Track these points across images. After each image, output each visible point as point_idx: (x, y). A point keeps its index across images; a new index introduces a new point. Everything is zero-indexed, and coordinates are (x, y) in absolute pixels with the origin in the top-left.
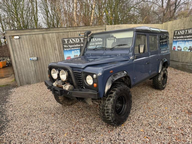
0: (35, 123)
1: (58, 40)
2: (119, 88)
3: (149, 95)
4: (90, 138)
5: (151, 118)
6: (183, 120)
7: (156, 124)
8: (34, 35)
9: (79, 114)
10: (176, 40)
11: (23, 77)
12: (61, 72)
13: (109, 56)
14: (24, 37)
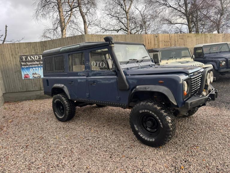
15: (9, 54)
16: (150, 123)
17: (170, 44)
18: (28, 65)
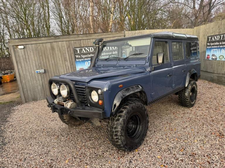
0: (34, 147)
1: (69, 49)
2: (131, 105)
3: (174, 114)
4: (95, 166)
5: (172, 142)
6: (211, 145)
7: (178, 149)
8: (40, 44)
9: (87, 136)
10: (210, 47)
11: (29, 92)
12: (62, 87)
13: (122, 68)
14: (30, 46)
15: (202, 35)
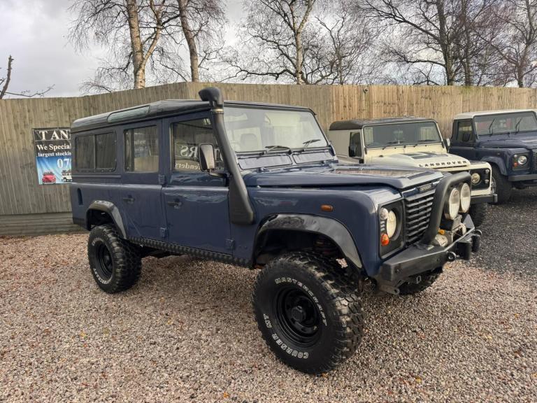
15: (9, 124)
16: (301, 311)
17: (399, 109)
18: (52, 151)
